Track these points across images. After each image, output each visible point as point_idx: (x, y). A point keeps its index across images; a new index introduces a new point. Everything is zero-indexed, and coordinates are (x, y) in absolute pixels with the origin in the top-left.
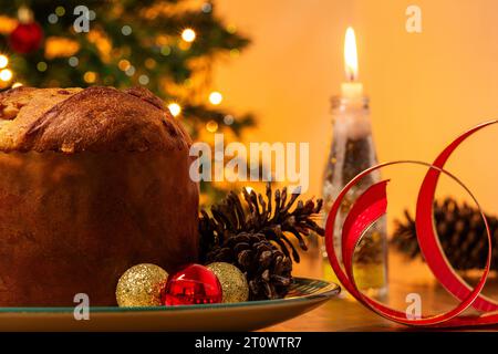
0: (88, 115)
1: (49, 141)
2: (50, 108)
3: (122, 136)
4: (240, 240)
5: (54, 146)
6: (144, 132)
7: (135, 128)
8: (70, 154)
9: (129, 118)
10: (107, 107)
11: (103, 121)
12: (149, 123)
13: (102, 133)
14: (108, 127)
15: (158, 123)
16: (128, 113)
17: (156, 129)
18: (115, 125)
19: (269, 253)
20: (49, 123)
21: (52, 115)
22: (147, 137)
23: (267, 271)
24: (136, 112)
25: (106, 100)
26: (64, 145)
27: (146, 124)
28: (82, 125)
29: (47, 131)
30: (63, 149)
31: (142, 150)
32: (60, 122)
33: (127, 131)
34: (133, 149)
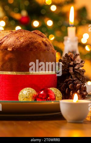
0: (17, 38)
1: (4, 47)
2: (5, 36)
3: (28, 46)
4: (69, 80)
5: (6, 48)
6: (36, 44)
7: (32, 43)
8: (10, 51)
9: (30, 40)
10: (24, 36)
11: (22, 41)
12: (37, 42)
13: (21, 45)
14: (23, 42)
15: (40, 42)
16: (30, 38)
17: (40, 44)
18: (25, 42)
20: (4, 41)
21: (5, 38)
22: (36, 46)
23: (79, 90)
24: (33, 38)
25: (24, 34)
26: (9, 48)
27: (36, 42)
28: (15, 42)
29: (4, 43)
30: (8, 49)
31: (34, 50)
32: (8, 41)
33: (29, 44)
34: (31, 50)
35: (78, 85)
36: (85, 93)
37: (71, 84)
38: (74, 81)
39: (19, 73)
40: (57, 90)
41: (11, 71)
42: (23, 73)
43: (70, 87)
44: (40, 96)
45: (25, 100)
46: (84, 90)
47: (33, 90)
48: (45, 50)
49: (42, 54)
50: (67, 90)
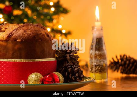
0: (25, 31)
1: (14, 38)
2: (14, 29)
3: (34, 37)
4: (68, 65)
7: (38, 35)
8: (20, 42)
9: (36, 32)
10: (30, 29)
12: (42, 33)
13: (29, 36)
14: (30, 34)
15: (44, 33)
16: (36, 31)
17: (44, 35)
18: (32, 34)
20: (14, 33)
21: (15, 31)
22: (41, 37)
24: (38, 30)
25: (30, 27)
26: (18, 39)
28: (23, 34)
29: (13, 35)
30: (18, 41)
31: (40, 41)
32: (17, 33)
34: (37, 41)
35: (76, 69)
36: (82, 76)
38: (71, 66)
39: (27, 61)
40: (60, 74)
41: (21, 58)
42: (30, 60)
43: (69, 71)
44: (47, 80)
45: (34, 83)
46: (81, 73)
47: (40, 74)
48: (48, 41)
49: (45, 44)
50: (66, 73)
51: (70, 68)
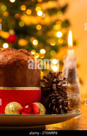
0: (5, 56)
3: (15, 63)
4: (53, 96)
6: (22, 62)
7: (19, 61)
9: (17, 58)
10: (11, 54)
11: (9, 58)
12: (24, 59)
13: (8, 62)
14: (10, 60)
16: (17, 56)
17: (26, 61)
18: (13, 60)
19: (62, 100)
22: (22, 64)
23: (61, 105)
24: (20, 56)
25: (11, 52)
27: (23, 60)
28: (3, 59)
31: (21, 67)
33: (16, 61)
34: (18, 67)
35: (60, 100)
36: (66, 108)
37: (54, 100)
38: (57, 96)
39: (6, 89)
40: (41, 104)
42: (10, 88)
43: (53, 102)
44: (25, 110)
45: (11, 114)
46: (66, 105)
47: (18, 104)
50: (50, 105)
51: (54, 98)
